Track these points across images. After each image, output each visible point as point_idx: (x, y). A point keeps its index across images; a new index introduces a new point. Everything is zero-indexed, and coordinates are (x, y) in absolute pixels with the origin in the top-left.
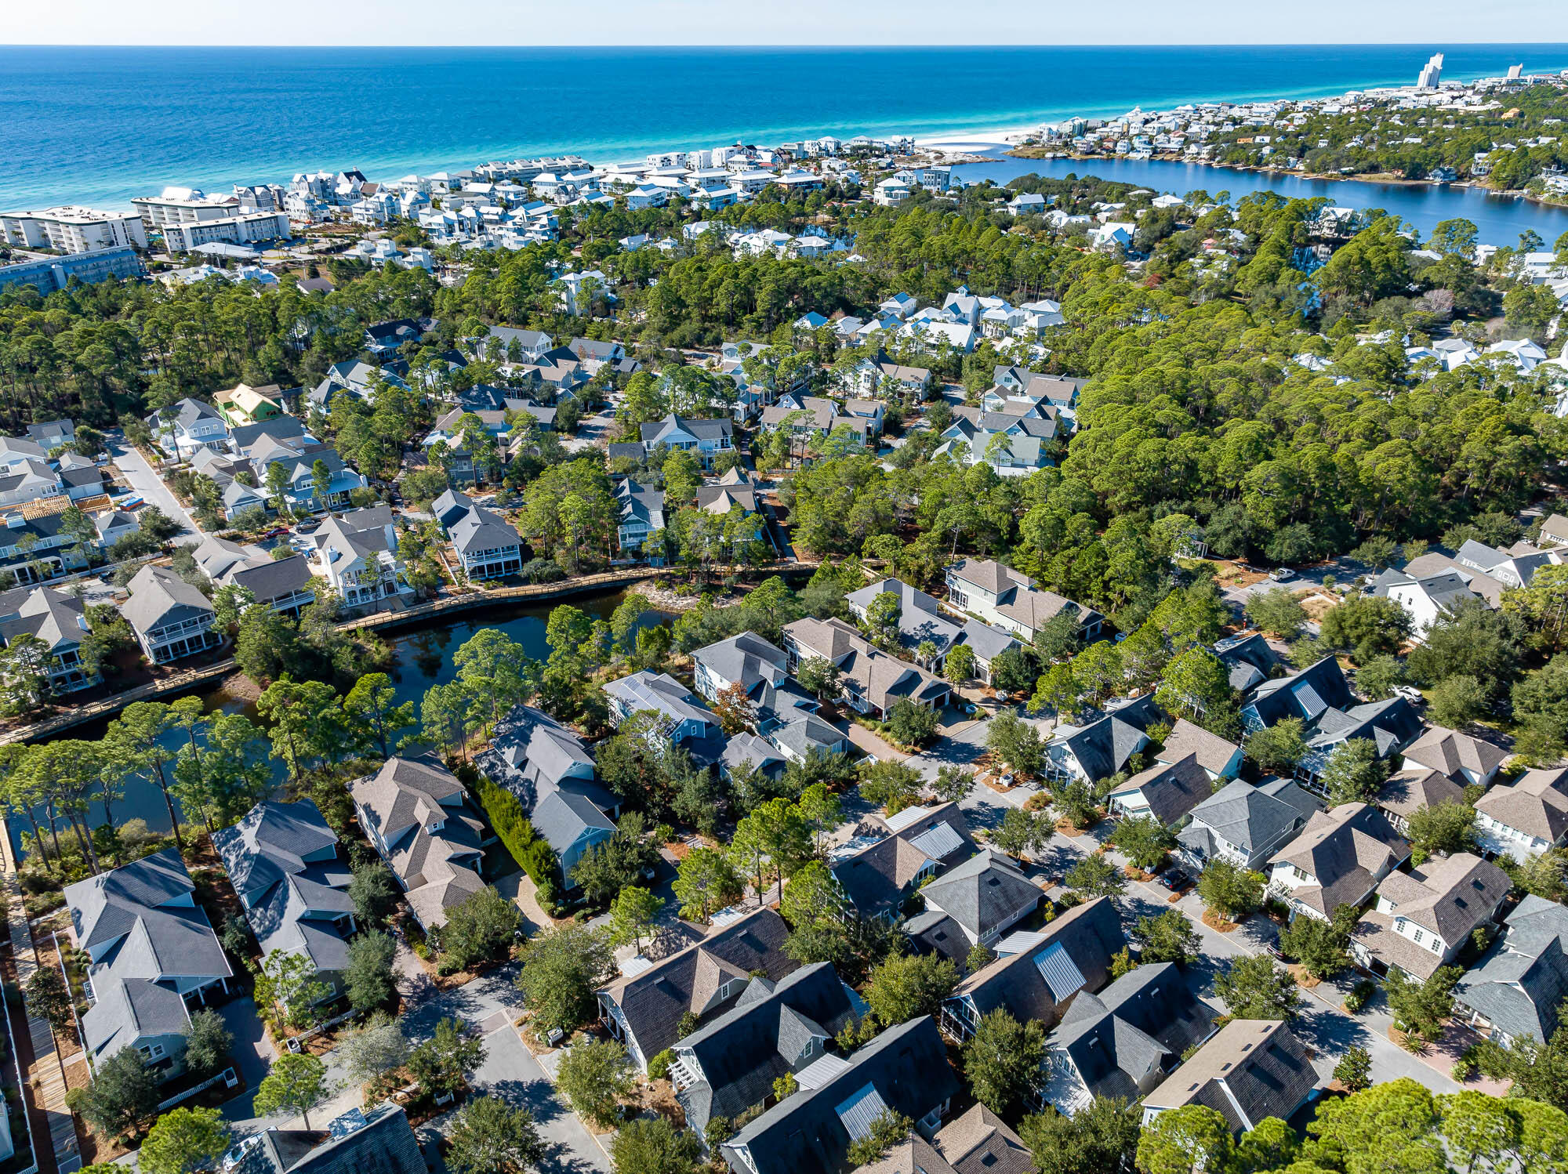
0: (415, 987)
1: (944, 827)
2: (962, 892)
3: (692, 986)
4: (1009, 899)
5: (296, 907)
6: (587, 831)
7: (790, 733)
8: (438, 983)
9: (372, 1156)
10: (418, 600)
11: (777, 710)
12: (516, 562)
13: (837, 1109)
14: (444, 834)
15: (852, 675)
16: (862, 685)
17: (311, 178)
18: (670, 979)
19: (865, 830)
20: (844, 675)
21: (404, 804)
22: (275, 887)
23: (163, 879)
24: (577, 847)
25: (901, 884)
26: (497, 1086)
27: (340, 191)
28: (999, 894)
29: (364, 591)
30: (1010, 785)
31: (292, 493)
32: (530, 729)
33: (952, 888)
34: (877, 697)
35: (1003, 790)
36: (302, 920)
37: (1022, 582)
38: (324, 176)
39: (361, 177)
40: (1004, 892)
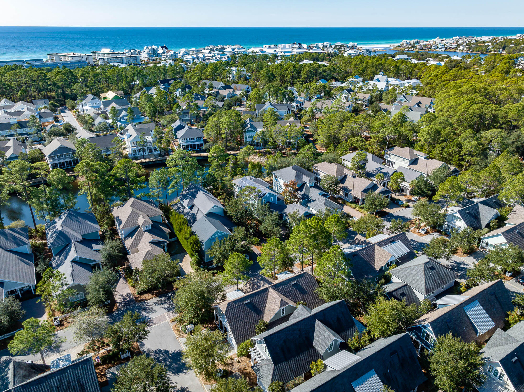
0: (124, 299)
1: (399, 243)
2: (414, 272)
3: (265, 307)
4: (441, 278)
5: (72, 255)
6: (217, 232)
7: (317, 204)
8: (136, 298)
10: (160, 155)
11: (310, 196)
12: (202, 145)
13: (353, 384)
14: (149, 231)
15: (345, 185)
16: (350, 189)
17: (150, 48)
18: (253, 301)
20: (341, 185)
21: (133, 216)
22: (67, 246)
23: (15, 238)
24: (212, 240)
25: (377, 268)
26: (155, 352)
27: (159, 52)
28: (435, 275)
29: (139, 151)
30: (425, 233)
32: (197, 192)
33: (408, 270)
34: (357, 193)
35: (421, 235)
36: (74, 261)
37: (421, 156)
38: (154, 47)
39: (166, 48)
40: (438, 273)
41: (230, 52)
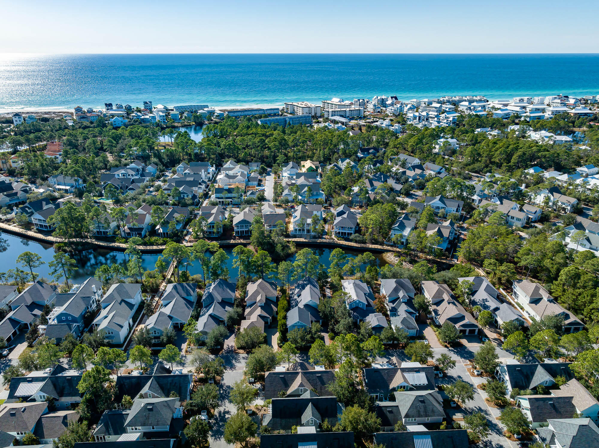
0: (229, 348)
1: (423, 375)
2: (407, 399)
3: (292, 383)
4: (426, 411)
5: (211, 311)
6: (298, 322)
7: (396, 320)
8: (235, 350)
9: (176, 383)
10: (315, 237)
11: (398, 310)
12: (351, 234)
13: (299, 443)
14: (262, 307)
15: (438, 308)
16: (440, 313)
17: (379, 98)
18: (286, 377)
19: (391, 362)
20: (434, 307)
21: (256, 293)
22: (210, 304)
23: (187, 290)
24: (293, 326)
25: (391, 387)
26: (227, 386)
27: (387, 103)
28: (422, 408)
29: (300, 230)
30: (478, 375)
31: (301, 196)
32: (307, 285)
33: (405, 396)
34: (442, 319)
35: (473, 375)
36: (210, 315)
38: (384, 97)
39: (396, 98)
40: (425, 408)
41: (465, 106)
